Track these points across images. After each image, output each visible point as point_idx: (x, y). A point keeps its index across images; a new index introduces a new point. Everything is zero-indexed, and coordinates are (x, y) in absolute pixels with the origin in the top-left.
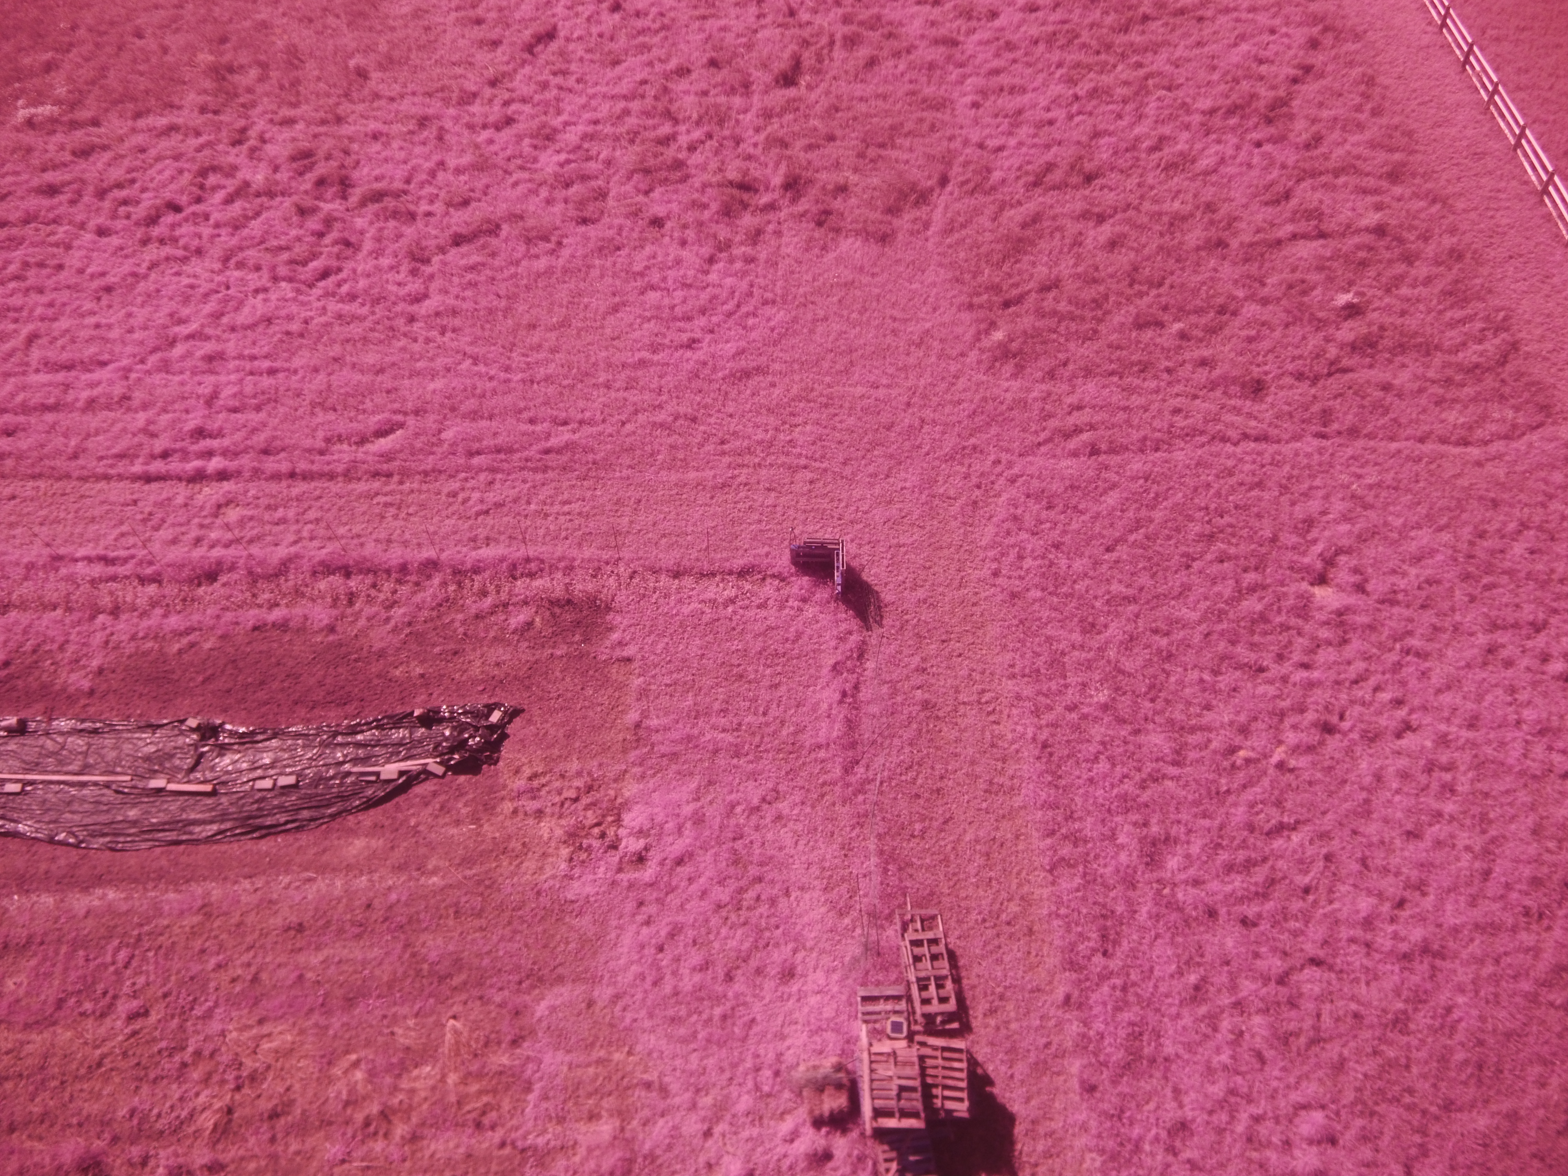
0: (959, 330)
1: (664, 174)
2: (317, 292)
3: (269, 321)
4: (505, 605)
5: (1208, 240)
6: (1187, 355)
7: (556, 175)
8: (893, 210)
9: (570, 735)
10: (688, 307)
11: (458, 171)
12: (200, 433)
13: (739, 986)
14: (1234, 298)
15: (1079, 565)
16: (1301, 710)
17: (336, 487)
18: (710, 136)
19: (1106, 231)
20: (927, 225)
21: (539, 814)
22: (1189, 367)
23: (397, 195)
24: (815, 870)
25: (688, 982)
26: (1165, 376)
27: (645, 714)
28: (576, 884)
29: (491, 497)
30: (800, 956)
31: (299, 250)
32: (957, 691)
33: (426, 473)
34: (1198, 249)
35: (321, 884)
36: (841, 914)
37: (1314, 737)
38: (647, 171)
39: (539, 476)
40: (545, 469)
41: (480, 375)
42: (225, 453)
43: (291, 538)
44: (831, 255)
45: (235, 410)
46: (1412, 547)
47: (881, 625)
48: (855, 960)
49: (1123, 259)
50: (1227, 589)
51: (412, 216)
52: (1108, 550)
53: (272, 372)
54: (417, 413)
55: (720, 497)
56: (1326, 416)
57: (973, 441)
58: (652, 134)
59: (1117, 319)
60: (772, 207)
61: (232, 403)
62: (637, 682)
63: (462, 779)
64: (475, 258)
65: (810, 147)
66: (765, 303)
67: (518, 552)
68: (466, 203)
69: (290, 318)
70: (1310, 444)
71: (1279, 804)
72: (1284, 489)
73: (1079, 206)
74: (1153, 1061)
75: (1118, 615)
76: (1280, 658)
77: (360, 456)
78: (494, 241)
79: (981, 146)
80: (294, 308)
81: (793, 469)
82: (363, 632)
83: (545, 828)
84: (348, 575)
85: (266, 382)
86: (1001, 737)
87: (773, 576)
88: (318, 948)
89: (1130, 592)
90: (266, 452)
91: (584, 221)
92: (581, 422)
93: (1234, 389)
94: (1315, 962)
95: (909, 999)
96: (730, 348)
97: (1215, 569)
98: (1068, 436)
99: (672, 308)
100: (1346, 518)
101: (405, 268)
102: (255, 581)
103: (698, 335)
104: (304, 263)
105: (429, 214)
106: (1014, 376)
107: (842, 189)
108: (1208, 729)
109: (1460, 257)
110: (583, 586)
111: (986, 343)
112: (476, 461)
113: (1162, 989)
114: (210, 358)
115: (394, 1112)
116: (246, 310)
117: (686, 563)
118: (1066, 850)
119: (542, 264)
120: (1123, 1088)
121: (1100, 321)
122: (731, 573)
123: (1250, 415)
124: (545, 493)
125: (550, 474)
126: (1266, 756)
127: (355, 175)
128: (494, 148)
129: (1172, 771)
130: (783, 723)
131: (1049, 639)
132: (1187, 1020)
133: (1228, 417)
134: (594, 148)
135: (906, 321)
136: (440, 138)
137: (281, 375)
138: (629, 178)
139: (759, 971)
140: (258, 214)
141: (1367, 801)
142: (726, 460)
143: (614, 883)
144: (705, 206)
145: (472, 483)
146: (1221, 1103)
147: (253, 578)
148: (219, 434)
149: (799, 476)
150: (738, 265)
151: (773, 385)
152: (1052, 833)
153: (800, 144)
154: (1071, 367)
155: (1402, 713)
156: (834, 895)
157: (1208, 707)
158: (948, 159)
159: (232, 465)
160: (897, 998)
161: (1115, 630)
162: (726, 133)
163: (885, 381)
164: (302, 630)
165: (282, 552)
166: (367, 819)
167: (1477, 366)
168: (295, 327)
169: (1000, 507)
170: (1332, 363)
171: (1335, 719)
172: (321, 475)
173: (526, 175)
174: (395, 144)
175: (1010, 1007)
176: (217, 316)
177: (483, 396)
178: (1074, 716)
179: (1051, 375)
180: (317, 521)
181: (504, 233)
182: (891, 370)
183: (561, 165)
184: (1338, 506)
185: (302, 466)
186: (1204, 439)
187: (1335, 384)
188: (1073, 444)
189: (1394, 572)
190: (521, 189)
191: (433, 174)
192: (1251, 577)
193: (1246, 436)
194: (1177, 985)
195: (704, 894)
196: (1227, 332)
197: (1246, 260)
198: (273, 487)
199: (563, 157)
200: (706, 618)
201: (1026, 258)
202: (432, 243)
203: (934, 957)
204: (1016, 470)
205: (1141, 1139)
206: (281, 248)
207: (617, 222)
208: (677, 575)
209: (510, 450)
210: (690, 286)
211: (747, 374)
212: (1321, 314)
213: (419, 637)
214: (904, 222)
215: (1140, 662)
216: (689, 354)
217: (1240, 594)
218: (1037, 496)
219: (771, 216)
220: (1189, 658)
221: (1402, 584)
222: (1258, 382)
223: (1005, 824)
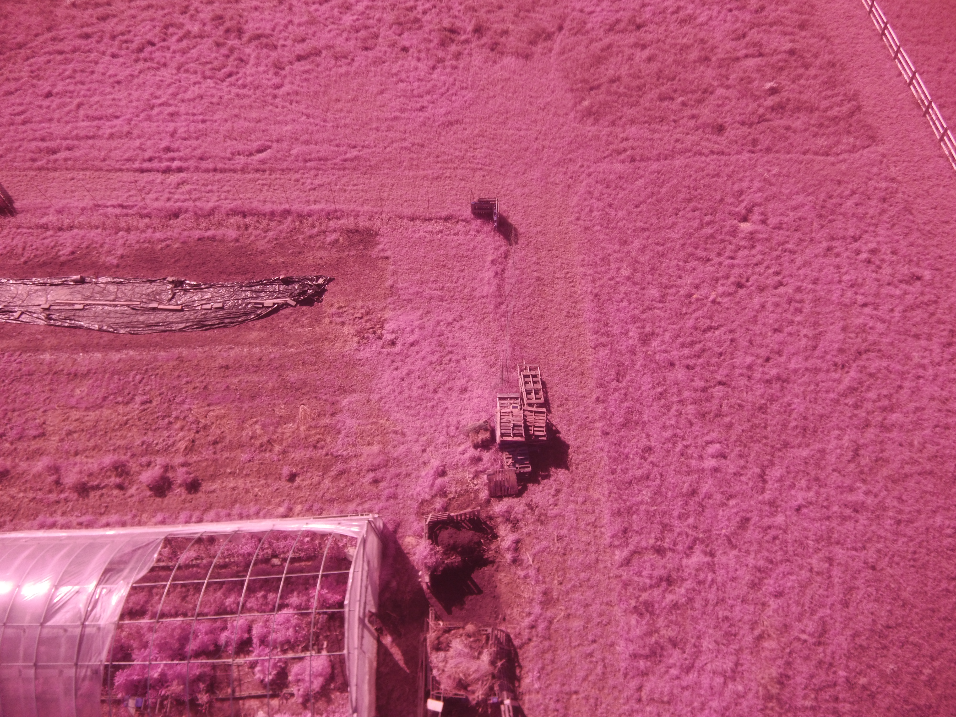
0: (565, 102)
1: (409, 25)
2: (226, 83)
3: (202, 97)
4: (324, 232)
5: (700, 57)
6: (685, 114)
7: (351, 26)
8: (532, 43)
9: (358, 290)
10: (421, 90)
11: (299, 25)
12: (168, 149)
13: (440, 394)
14: (712, 85)
15: (620, 214)
16: (727, 277)
17: (238, 176)
18: (434, 6)
19: (646, 53)
20: (550, 50)
21: (343, 324)
22: (685, 119)
23: (267, 36)
24: (479, 349)
25: (416, 393)
26: (673, 124)
27: (395, 282)
28: (361, 353)
29: (317, 182)
30: (470, 383)
31: (216, 64)
32: (554, 272)
33: (283, 170)
34: (695, 62)
35: (237, 350)
36: (491, 367)
37: (733, 289)
38: (400, 24)
39: (341, 173)
40: (344, 169)
41: (311, 124)
42: (181, 159)
43: (216, 199)
44: (498, 66)
45: (185, 139)
46: (793, 203)
47: (517, 243)
48: (497, 385)
49: (654, 66)
50: (695, 224)
51: (275, 47)
52: (636, 206)
53: (204, 121)
54: (278, 141)
55: (435, 183)
56: (755, 142)
57: (570, 156)
58: (403, 6)
59: (649, 96)
60: (467, 41)
61: (184, 135)
62: (391, 268)
63: (304, 308)
64: (308, 67)
65: (489, 12)
66: (462, 88)
67: (331, 207)
68: (303, 40)
69: (212, 96)
70: (746, 156)
71: (711, 318)
72: (729, 176)
73: (632, 40)
74: (637, 423)
75: (638, 236)
76: (719, 255)
77: (249, 161)
78: (318, 59)
79: (581, 11)
80: (214, 91)
81: (475, 170)
82: (253, 242)
83: (346, 330)
84: (244, 216)
85: (201, 126)
86: (575, 293)
87: (463, 220)
88: (236, 376)
89: (645, 226)
90: (201, 159)
91: (366, 49)
92: (363, 147)
93: (709, 130)
94: (720, 383)
95: (522, 399)
96: (443, 111)
97: (690, 215)
98: (619, 153)
99: (412, 91)
100: (760, 190)
101: (271, 73)
102: (197, 219)
103: (426, 104)
104: (219, 70)
105: (284, 46)
106: (594, 124)
107: (505, 32)
108: (679, 287)
109: (834, 65)
110: (363, 223)
111: (579, 108)
112: (309, 164)
113: (645, 394)
114: (172, 115)
115: (275, 441)
116: (190, 92)
117: (417, 213)
118: (604, 339)
119: (343, 70)
120: (622, 433)
121: (640, 97)
122: (440, 218)
123: (715, 142)
124: (344, 180)
125: (347, 172)
126: (707, 298)
127: (245, 27)
128: (318, 13)
129: (660, 305)
130: (465, 287)
131: (603, 248)
132: (656, 407)
133: (704, 143)
134: (372, 13)
135: (537, 98)
136: (290, 9)
137: (208, 123)
138: (390, 28)
139: (450, 389)
140: (195, 47)
141: (756, 316)
142: (439, 165)
143: (380, 353)
144: (431, 41)
145: (306, 175)
146: (668, 440)
147: (197, 216)
148: (178, 150)
149: (477, 173)
150: (448, 70)
151: (465, 129)
152: (597, 333)
153: (483, 10)
154: (624, 119)
155: (779, 278)
156: (488, 359)
157: (680, 277)
158: (563, 18)
159: (185, 165)
160: (516, 398)
161: (637, 244)
162: (443, 4)
163: (524, 127)
164: (222, 241)
165: (211, 205)
166: (259, 324)
167: (837, 117)
168: (215, 100)
169: (582, 188)
170: (760, 117)
171: (744, 281)
172: (230, 170)
173: (335, 26)
174: (266, 13)
175: (570, 403)
176: (174, 95)
177: (312, 133)
178: (612, 282)
179: (613, 124)
180: (228, 191)
181: (323, 55)
182: (528, 122)
183: (354, 21)
184: (757, 184)
185: (220, 165)
186: (690, 154)
187: (761, 127)
188: (622, 157)
189: (782, 214)
190: (332, 34)
191: (286, 26)
192: (708, 218)
193: (712, 152)
194: (652, 393)
195: (423, 359)
196: (706, 102)
197: (720, 67)
198: (206, 176)
199: (355, 17)
200: (427, 240)
201: (603, 66)
202: (285, 60)
203: (535, 382)
204: (592, 170)
205: (629, 453)
206: (207, 63)
207: (383, 49)
208: (412, 219)
209: (326, 160)
210: (421, 80)
211: (451, 124)
212: (757, 93)
213: (282, 245)
214: (539, 48)
215: (648, 257)
216: (420, 114)
217: (702, 226)
218: (601, 182)
219: (467, 46)
220: (673, 255)
221: (786, 220)
222: (721, 126)
223: (574, 330)
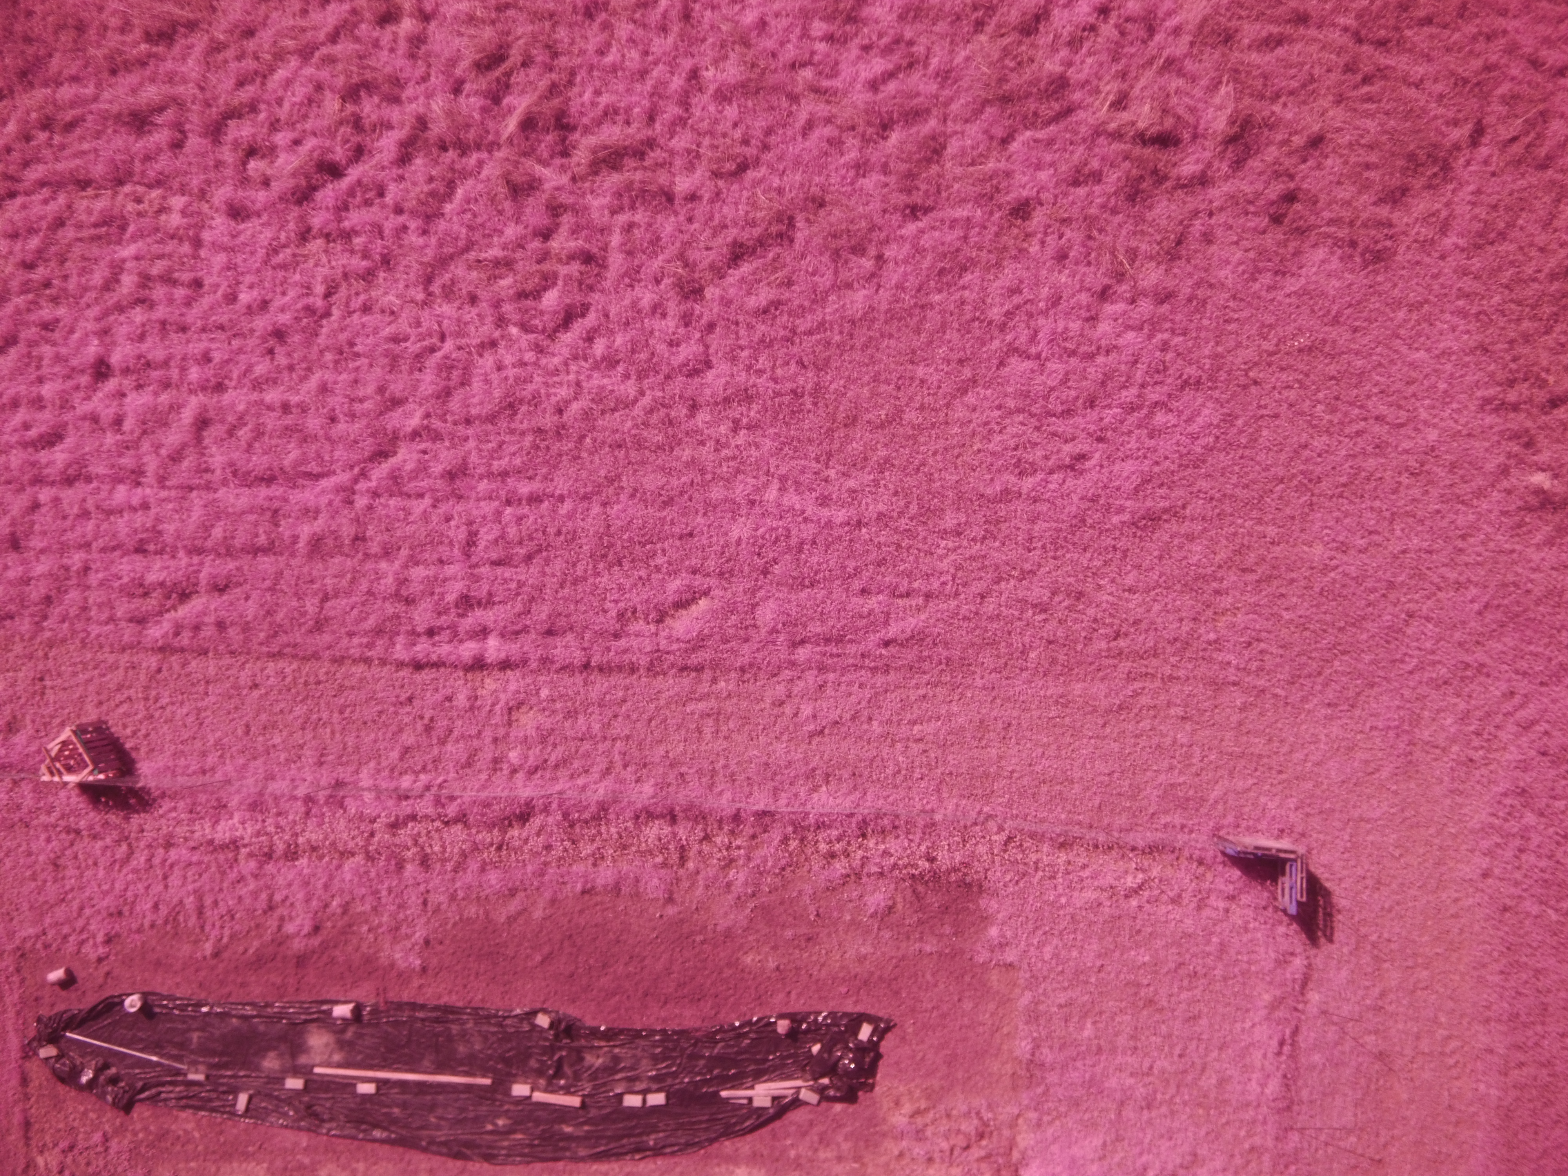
2: (562, 350)
3: (512, 407)
4: (859, 876)
7: (867, 109)
8: (1396, 194)
10: (1069, 392)
11: (722, 96)
12: (467, 601)
17: (642, 685)
21: (927, 1160)
23: (640, 152)
29: (825, 709)
33: (743, 670)
38: (1006, 100)
40: (887, 670)
41: (792, 512)
42: (501, 632)
43: (602, 763)
45: (501, 563)
47: (1331, 941)
51: (668, 200)
54: (721, 575)
55: (1115, 727)
60: (1201, 179)
61: (495, 551)
62: (1024, 998)
63: (838, 1107)
66: (1185, 385)
67: (867, 802)
69: (537, 402)
77: (661, 638)
78: (787, 256)
80: (539, 382)
81: (1218, 687)
82: (704, 903)
84: (674, 822)
90: (551, 632)
91: (914, 212)
92: (928, 595)
96: (1130, 473)
99: (1047, 393)
101: (672, 309)
103: (1084, 446)
104: (537, 296)
105: (691, 195)
110: (947, 853)
114: (451, 474)
116: (477, 386)
119: (857, 301)
124: (889, 706)
125: (894, 678)
127: (573, 104)
134: (920, 38)
137: (545, 506)
138: (978, 112)
140: (450, 189)
142: (1123, 665)
144: (1096, 179)
145: (798, 688)
148: (489, 602)
150: (1145, 307)
151: (1191, 538)
159: (513, 649)
164: (634, 898)
168: (547, 419)
172: (620, 668)
177: (801, 549)
180: (627, 737)
181: (800, 236)
183: (874, 85)
185: (597, 654)
190: (817, 138)
191: (685, 101)
198: (568, 685)
200: (1104, 914)
202: (702, 257)
206: (499, 264)
207: (961, 212)
208: (1063, 845)
209: (842, 640)
210: (1072, 352)
213: (767, 915)
214: (1412, 220)
216: (1071, 481)
219: (1200, 200)
